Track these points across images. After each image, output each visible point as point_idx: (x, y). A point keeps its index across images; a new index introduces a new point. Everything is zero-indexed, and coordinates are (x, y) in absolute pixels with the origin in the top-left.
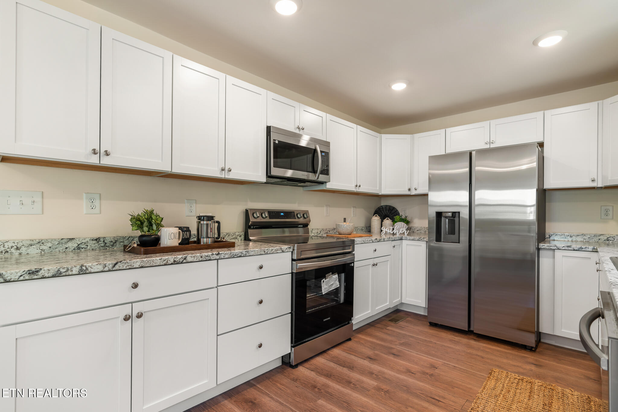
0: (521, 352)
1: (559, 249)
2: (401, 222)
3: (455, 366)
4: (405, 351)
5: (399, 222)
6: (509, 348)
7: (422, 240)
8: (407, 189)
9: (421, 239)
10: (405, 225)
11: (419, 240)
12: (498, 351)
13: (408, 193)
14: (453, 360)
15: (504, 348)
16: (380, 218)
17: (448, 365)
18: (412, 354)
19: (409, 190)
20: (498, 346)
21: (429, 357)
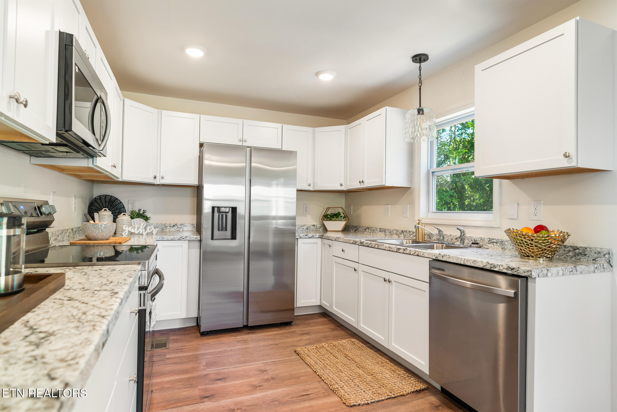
0: (285, 329)
1: (301, 238)
2: (139, 217)
3: (273, 362)
4: (221, 371)
5: (137, 218)
6: (277, 329)
7: (185, 239)
8: (152, 177)
9: (183, 238)
10: (144, 221)
11: (181, 240)
12: (278, 334)
13: (152, 181)
14: (263, 357)
15: (276, 331)
16: (112, 213)
17: (269, 363)
18: (230, 370)
19: (155, 178)
20: (270, 331)
21: (246, 365)
